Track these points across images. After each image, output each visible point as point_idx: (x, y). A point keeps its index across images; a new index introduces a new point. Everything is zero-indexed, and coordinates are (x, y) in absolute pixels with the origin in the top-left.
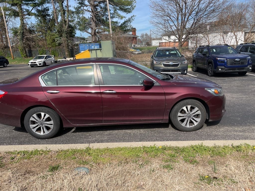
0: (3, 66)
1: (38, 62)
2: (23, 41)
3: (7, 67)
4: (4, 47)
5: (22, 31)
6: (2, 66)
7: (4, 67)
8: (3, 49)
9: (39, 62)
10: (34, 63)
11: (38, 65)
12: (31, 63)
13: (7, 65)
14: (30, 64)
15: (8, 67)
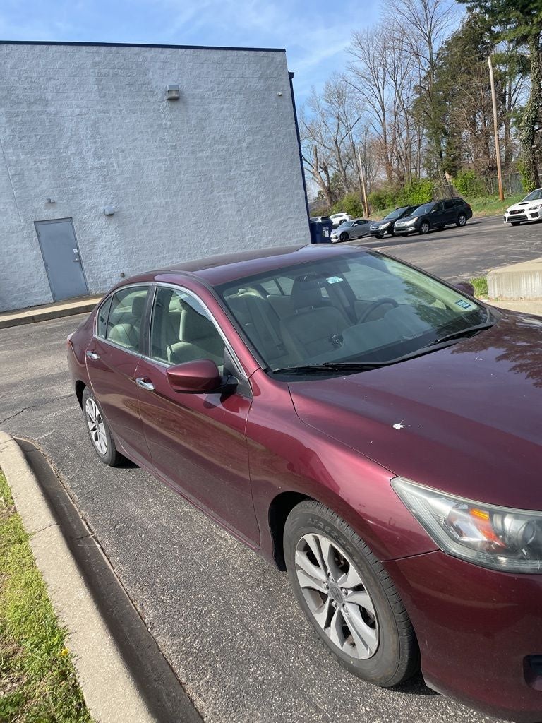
0: (455, 225)
1: (530, 209)
2: (532, 144)
3: (465, 225)
4: (489, 168)
5: (533, 116)
6: (453, 223)
7: (459, 226)
8: (485, 173)
9: (535, 208)
10: (518, 213)
11: (530, 218)
12: (512, 212)
13: (467, 220)
14: (507, 215)
15: (469, 224)
